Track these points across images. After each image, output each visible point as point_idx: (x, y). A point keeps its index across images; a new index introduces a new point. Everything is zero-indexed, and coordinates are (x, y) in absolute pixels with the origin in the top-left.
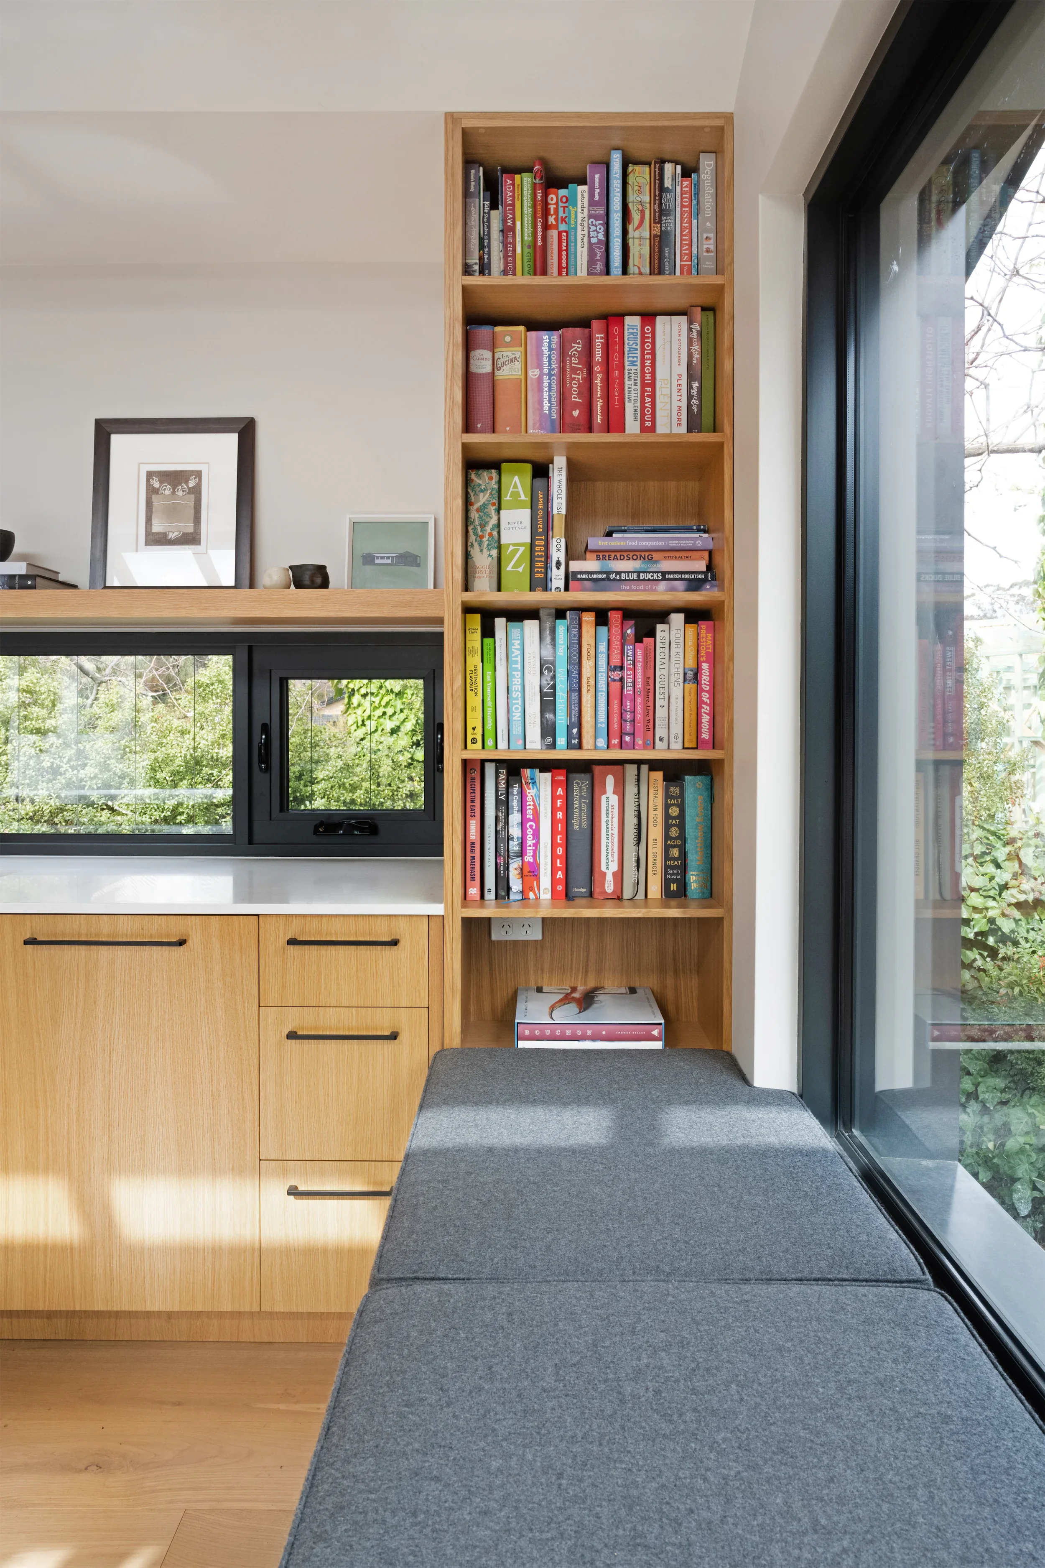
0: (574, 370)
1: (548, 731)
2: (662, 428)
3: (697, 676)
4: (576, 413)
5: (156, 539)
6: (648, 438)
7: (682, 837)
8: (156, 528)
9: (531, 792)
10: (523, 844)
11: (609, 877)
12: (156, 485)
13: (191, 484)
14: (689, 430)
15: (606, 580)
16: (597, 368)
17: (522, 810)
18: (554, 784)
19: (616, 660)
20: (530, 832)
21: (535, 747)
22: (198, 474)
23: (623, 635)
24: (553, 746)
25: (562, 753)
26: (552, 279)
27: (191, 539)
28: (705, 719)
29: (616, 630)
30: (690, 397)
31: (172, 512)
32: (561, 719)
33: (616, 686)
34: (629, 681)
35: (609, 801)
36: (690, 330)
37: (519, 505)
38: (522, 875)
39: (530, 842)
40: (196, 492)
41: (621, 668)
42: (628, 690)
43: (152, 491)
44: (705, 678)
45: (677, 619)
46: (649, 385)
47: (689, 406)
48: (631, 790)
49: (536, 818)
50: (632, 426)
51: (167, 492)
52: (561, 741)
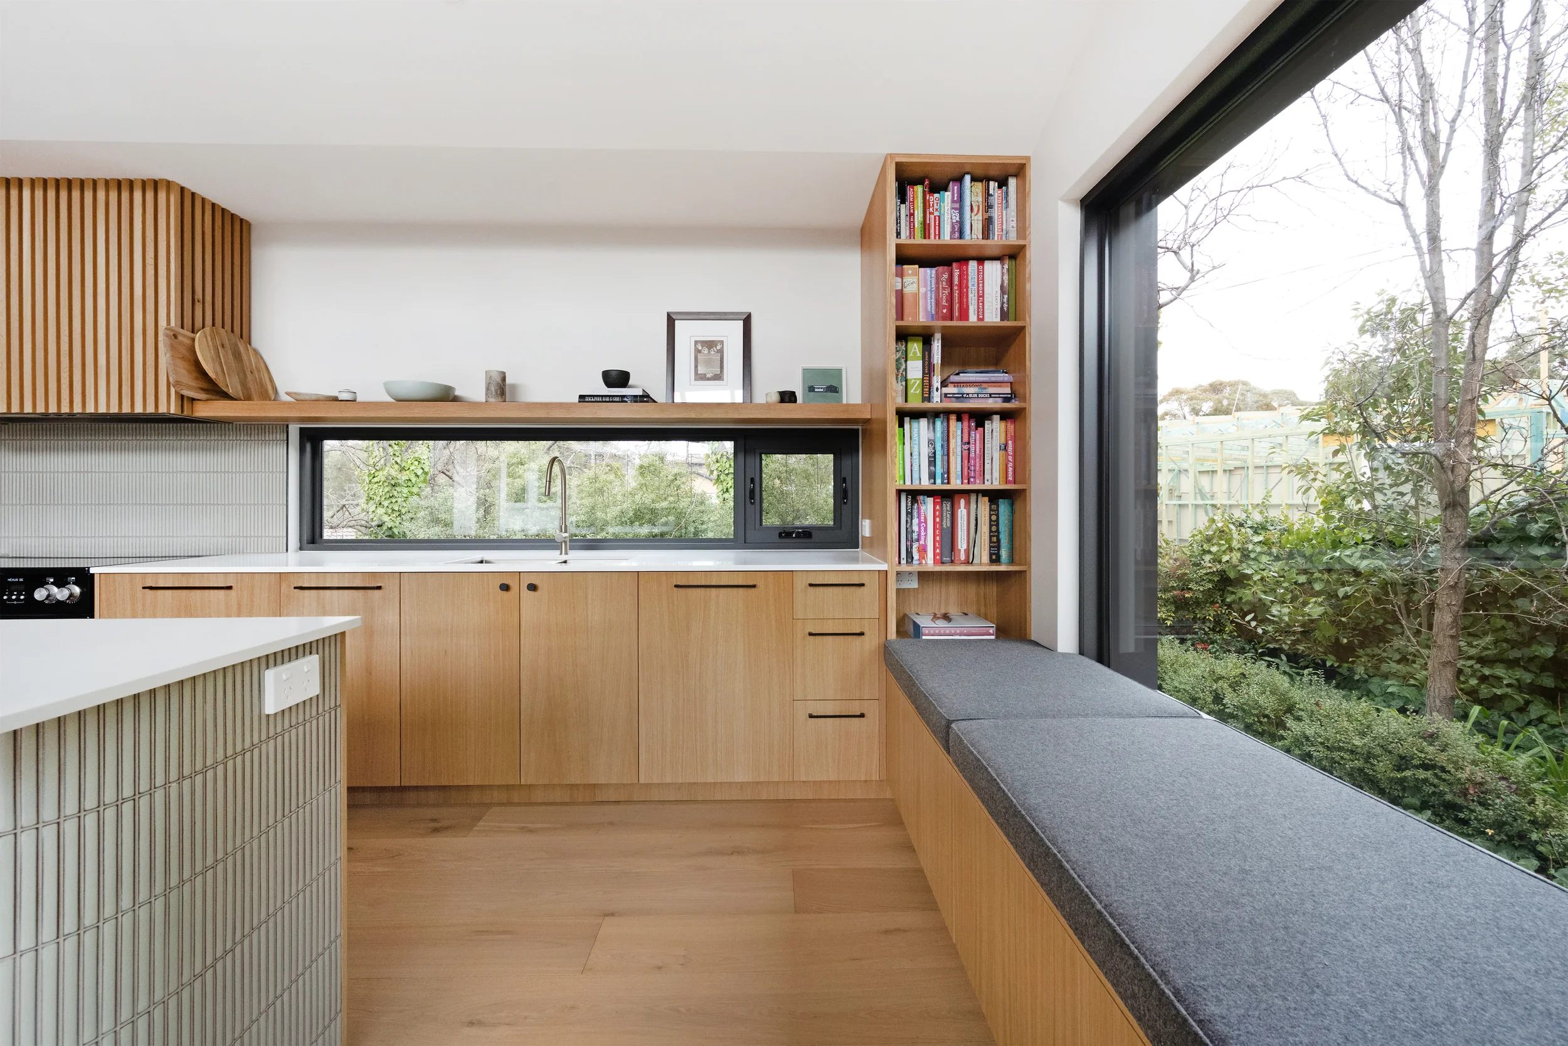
0: (944, 289)
1: (932, 476)
2: (988, 318)
3: (1006, 445)
4: (945, 311)
5: (700, 377)
6: (980, 324)
7: (998, 531)
8: (701, 370)
9: (923, 508)
10: (919, 535)
11: (962, 552)
12: (700, 348)
13: (719, 347)
14: (1002, 319)
15: (962, 397)
16: (956, 288)
17: (919, 517)
18: (935, 504)
19: (966, 439)
20: (922, 529)
21: (925, 483)
22: (722, 342)
23: (969, 426)
24: (935, 483)
25: (939, 485)
26: (932, 241)
27: (718, 377)
28: (1010, 469)
29: (966, 424)
30: (1003, 303)
31: (708, 363)
32: (939, 470)
33: (966, 453)
34: (972, 449)
35: (962, 512)
36: (1003, 268)
37: (916, 359)
38: (919, 551)
39: (923, 533)
40: (721, 352)
41: (969, 443)
42: (973, 454)
43: (697, 351)
44: (1010, 448)
45: (996, 418)
46: (981, 297)
47: (1002, 308)
48: (973, 506)
49: (926, 522)
50: (973, 318)
51: (706, 352)
52: (939, 481)
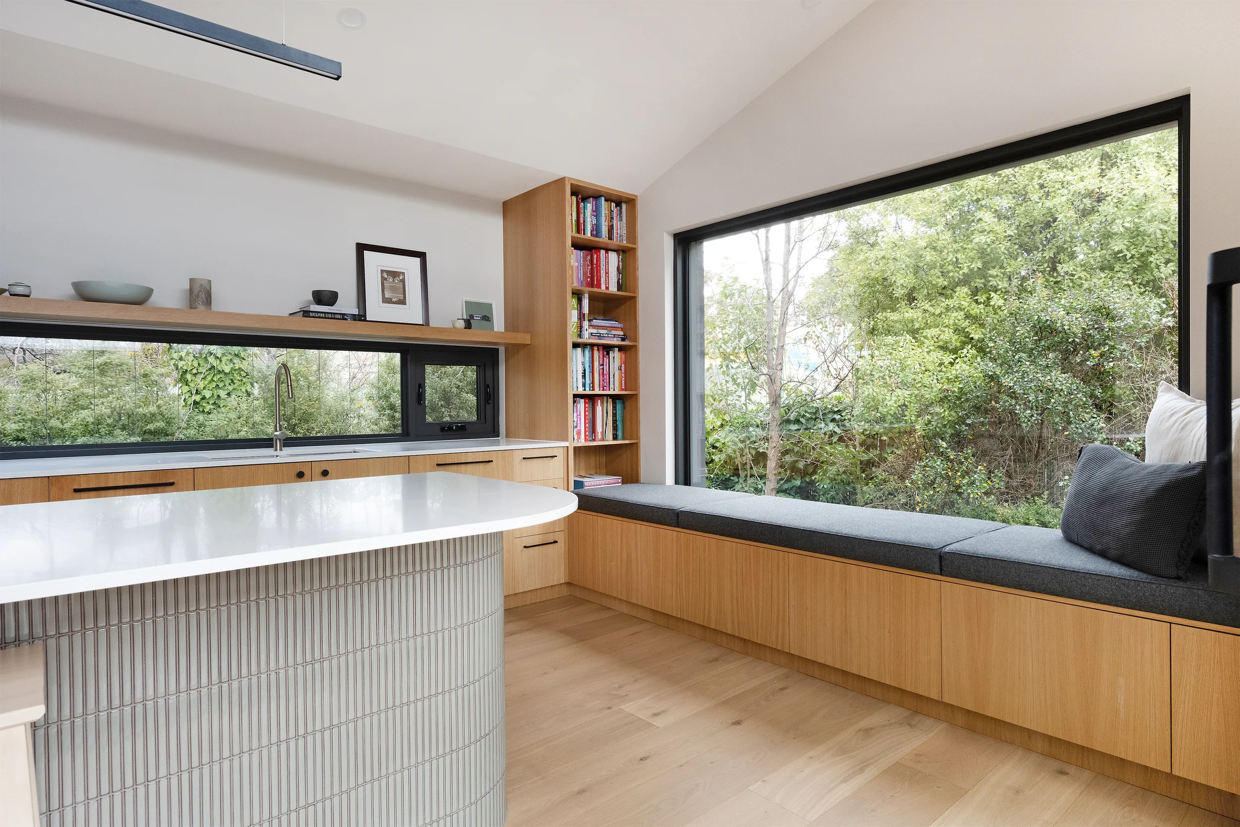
0: (588, 265)
1: (584, 385)
2: (610, 289)
3: (621, 367)
4: (589, 280)
5: (386, 301)
6: (607, 292)
7: (616, 420)
8: (387, 295)
9: (579, 406)
10: (577, 424)
11: (600, 434)
12: (386, 276)
13: (401, 278)
14: (618, 290)
15: (600, 336)
16: (595, 266)
17: (577, 412)
18: (585, 403)
19: (601, 363)
20: (579, 419)
21: (581, 391)
22: (403, 274)
23: (603, 354)
24: (585, 390)
25: (588, 392)
26: (582, 236)
27: (403, 302)
28: (623, 382)
29: (601, 352)
30: (619, 279)
31: (393, 289)
32: (588, 382)
33: (601, 371)
34: (605, 369)
35: (599, 409)
36: (619, 258)
37: (573, 309)
38: (577, 434)
39: (579, 423)
40: (403, 281)
41: (603, 365)
42: (605, 372)
43: (383, 279)
44: (623, 369)
45: (617, 349)
46: (607, 273)
47: (618, 282)
48: (605, 404)
49: (580, 415)
50: (603, 287)
51: (391, 280)
52: (587, 388)
